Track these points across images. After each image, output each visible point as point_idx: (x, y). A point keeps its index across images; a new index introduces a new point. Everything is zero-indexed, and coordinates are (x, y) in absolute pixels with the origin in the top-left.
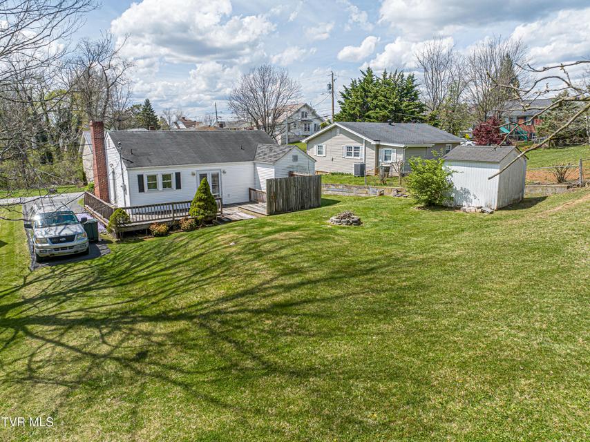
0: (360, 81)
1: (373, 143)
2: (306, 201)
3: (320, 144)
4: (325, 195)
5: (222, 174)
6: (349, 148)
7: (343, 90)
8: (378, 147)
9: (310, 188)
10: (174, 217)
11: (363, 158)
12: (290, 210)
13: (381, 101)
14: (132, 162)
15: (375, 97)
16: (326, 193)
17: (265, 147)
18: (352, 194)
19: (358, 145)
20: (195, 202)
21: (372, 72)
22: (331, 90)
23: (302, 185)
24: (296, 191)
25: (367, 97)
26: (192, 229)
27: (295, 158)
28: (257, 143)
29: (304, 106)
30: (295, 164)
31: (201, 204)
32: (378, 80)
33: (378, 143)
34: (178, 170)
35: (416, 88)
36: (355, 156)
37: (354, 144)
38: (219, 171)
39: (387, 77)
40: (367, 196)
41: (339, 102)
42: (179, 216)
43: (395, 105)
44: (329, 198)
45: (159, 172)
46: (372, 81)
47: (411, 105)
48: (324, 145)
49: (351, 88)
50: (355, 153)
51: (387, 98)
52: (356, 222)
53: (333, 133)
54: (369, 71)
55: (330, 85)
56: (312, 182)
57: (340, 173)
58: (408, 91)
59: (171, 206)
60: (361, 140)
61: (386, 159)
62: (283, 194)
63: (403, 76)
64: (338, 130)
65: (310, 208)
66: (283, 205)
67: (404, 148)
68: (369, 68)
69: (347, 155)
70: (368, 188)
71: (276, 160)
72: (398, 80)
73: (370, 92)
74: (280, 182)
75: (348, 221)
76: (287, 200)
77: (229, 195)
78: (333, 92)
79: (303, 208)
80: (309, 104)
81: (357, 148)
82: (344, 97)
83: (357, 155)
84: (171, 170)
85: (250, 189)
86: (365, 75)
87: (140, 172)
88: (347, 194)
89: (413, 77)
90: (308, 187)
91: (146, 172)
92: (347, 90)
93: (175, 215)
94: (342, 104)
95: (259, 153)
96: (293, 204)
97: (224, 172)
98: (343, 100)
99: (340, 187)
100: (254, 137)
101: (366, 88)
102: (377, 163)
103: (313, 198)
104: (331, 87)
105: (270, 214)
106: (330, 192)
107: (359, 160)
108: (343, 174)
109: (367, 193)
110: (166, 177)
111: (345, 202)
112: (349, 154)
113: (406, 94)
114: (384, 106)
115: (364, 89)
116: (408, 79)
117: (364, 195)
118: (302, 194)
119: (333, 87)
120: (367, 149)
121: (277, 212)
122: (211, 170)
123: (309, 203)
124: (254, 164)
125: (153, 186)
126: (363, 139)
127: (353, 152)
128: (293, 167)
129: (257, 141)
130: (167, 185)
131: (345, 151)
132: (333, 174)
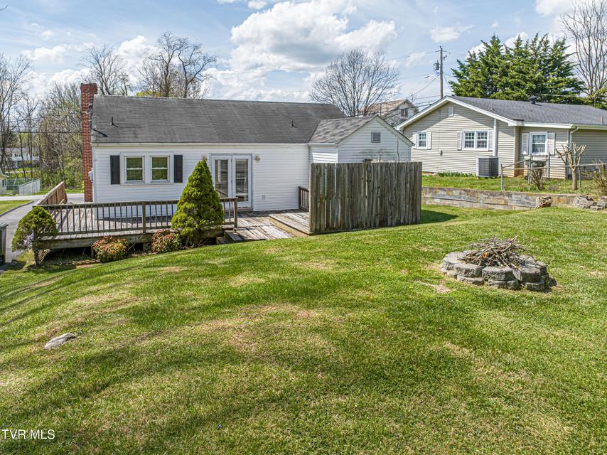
0: (481, 54)
1: (512, 123)
2: (389, 210)
3: (423, 132)
4: (429, 206)
5: (254, 161)
6: (470, 135)
7: (457, 67)
8: (520, 130)
9: (399, 185)
10: (145, 228)
11: (494, 149)
12: (358, 226)
13: (512, 77)
14: (105, 136)
15: (505, 74)
16: (429, 202)
17: (331, 122)
18: (476, 206)
19: (483, 128)
20: (182, 203)
21: (498, 41)
22: (439, 71)
23: (383, 181)
24: (370, 191)
25: (492, 74)
26: (171, 248)
27: (376, 137)
28: (318, 120)
29: (404, 103)
30: (376, 147)
31: (190, 206)
32: (508, 52)
33: (520, 124)
34: (178, 151)
35: (567, 60)
36: (479, 146)
37: (476, 127)
38: (249, 157)
39: (522, 46)
40: (507, 209)
41: (451, 83)
42: (155, 228)
43: (536, 82)
44: (436, 210)
45: (147, 153)
46: (499, 53)
47: (562, 82)
48: (428, 132)
49: (467, 64)
50: (479, 142)
51: (522, 72)
52: (534, 278)
53: (443, 114)
54: (495, 41)
55: (438, 64)
56: (403, 175)
57: (453, 174)
58: (557, 63)
59: (140, 207)
60: (488, 121)
61: (535, 149)
62: (343, 194)
63: (547, 42)
64: (451, 109)
65: (398, 224)
66: (343, 216)
67: (570, 130)
68: (494, 37)
69: (466, 146)
70: (509, 195)
71: (342, 140)
72: (539, 47)
73: (496, 67)
74: (339, 171)
75: (509, 276)
76: (352, 207)
77: (264, 197)
78: (441, 73)
79: (383, 224)
80: (410, 99)
81: (482, 135)
82: (459, 76)
83: (482, 144)
84: (169, 151)
85: (300, 189)
86: (488, 46)
87: (115, 152)
88: (468, 205)
89: (563, 43)
90: (395, 183)
91: (125, 151)
92: (462, 66)
93: (148, 225)
94: (455, 85)
95: (320, 132)
96: (364, 216)
97: (257, 159)
98: (456, 80)
99: (456, 193)
100: (316, 112)
101: (489, 61)
102: (519, 156)
103: (404, 206)
104: (439, 66)
105: (316, 232)
106: (437, 201)
107: (488, 152)
108: (458, 175)
109: (506, 204)
110: (159, 162)
111: (466, 217)
112: (469, 144)
113: (553, 67)
114: (518, 85)
115: (487, 64)
116: (555, 46)
117: (501, 208)
118: (382, 197)
119: (441, 67)
120: (501, 134)
121: (330, 229)
122: (236, 154)
123: (397, 215)
124: (309, 148)
125: (136, 176)
126: (493, 118)
127: (475, 140)
128: (371, 152)
129: (320, 117)
130: (160, 175)
131: (462, 139)
132: (442, 175)
